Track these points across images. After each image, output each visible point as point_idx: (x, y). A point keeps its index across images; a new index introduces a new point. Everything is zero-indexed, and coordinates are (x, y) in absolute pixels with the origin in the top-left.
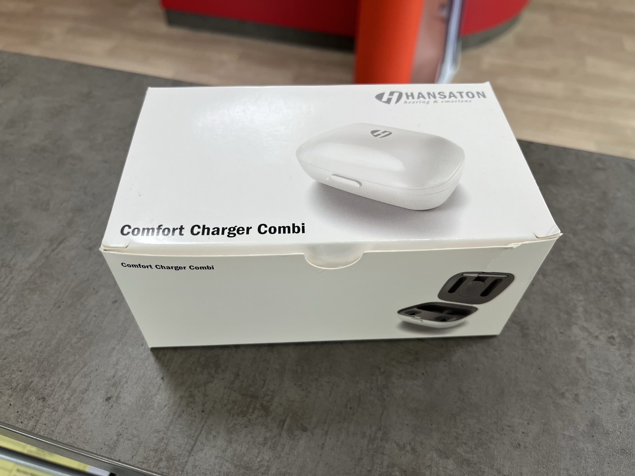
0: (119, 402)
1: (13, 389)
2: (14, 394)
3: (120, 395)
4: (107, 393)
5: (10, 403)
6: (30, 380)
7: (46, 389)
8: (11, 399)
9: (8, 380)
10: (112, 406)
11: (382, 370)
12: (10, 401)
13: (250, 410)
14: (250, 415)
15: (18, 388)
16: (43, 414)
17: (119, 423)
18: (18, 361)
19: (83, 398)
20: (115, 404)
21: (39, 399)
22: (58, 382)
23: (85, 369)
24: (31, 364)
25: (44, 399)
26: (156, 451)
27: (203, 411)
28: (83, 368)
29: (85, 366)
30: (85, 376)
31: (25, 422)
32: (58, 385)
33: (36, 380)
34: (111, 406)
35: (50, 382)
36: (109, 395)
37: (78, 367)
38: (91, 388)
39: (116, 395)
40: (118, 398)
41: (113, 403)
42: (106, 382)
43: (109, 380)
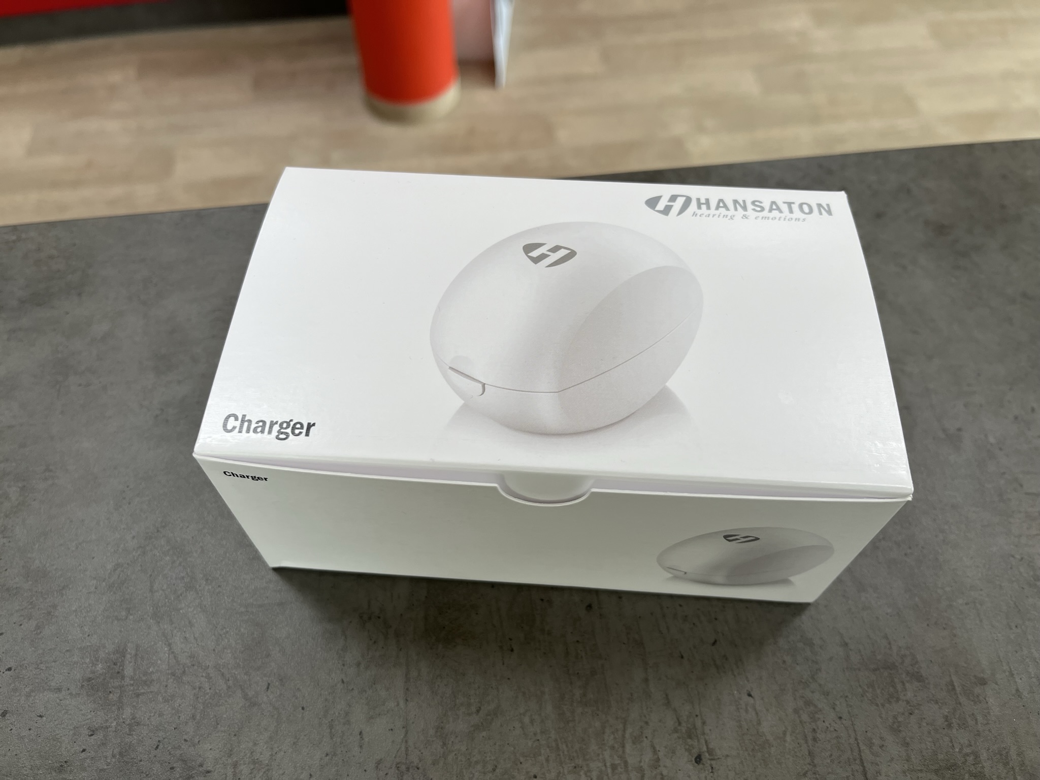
0: (716, 757)
10: (712, 768)
14: (904, 695)
18: (518, 763)
19: (662, 774)
20: (713, 762)
22: (605, 766)
23: (629, 730)
24: (542, 758)
27: (841, 718)
28: (624, 730)
29: (625, 724)
30: (637, 740)
32: (609, 771)
34: (710, 768)
36: (695, 752)
37: (617, 730)
38: (661, 754)
39: (705, 749)
40: (710, 752)
41: (709, 762)
42: (675, 735)
43: (676, 731)
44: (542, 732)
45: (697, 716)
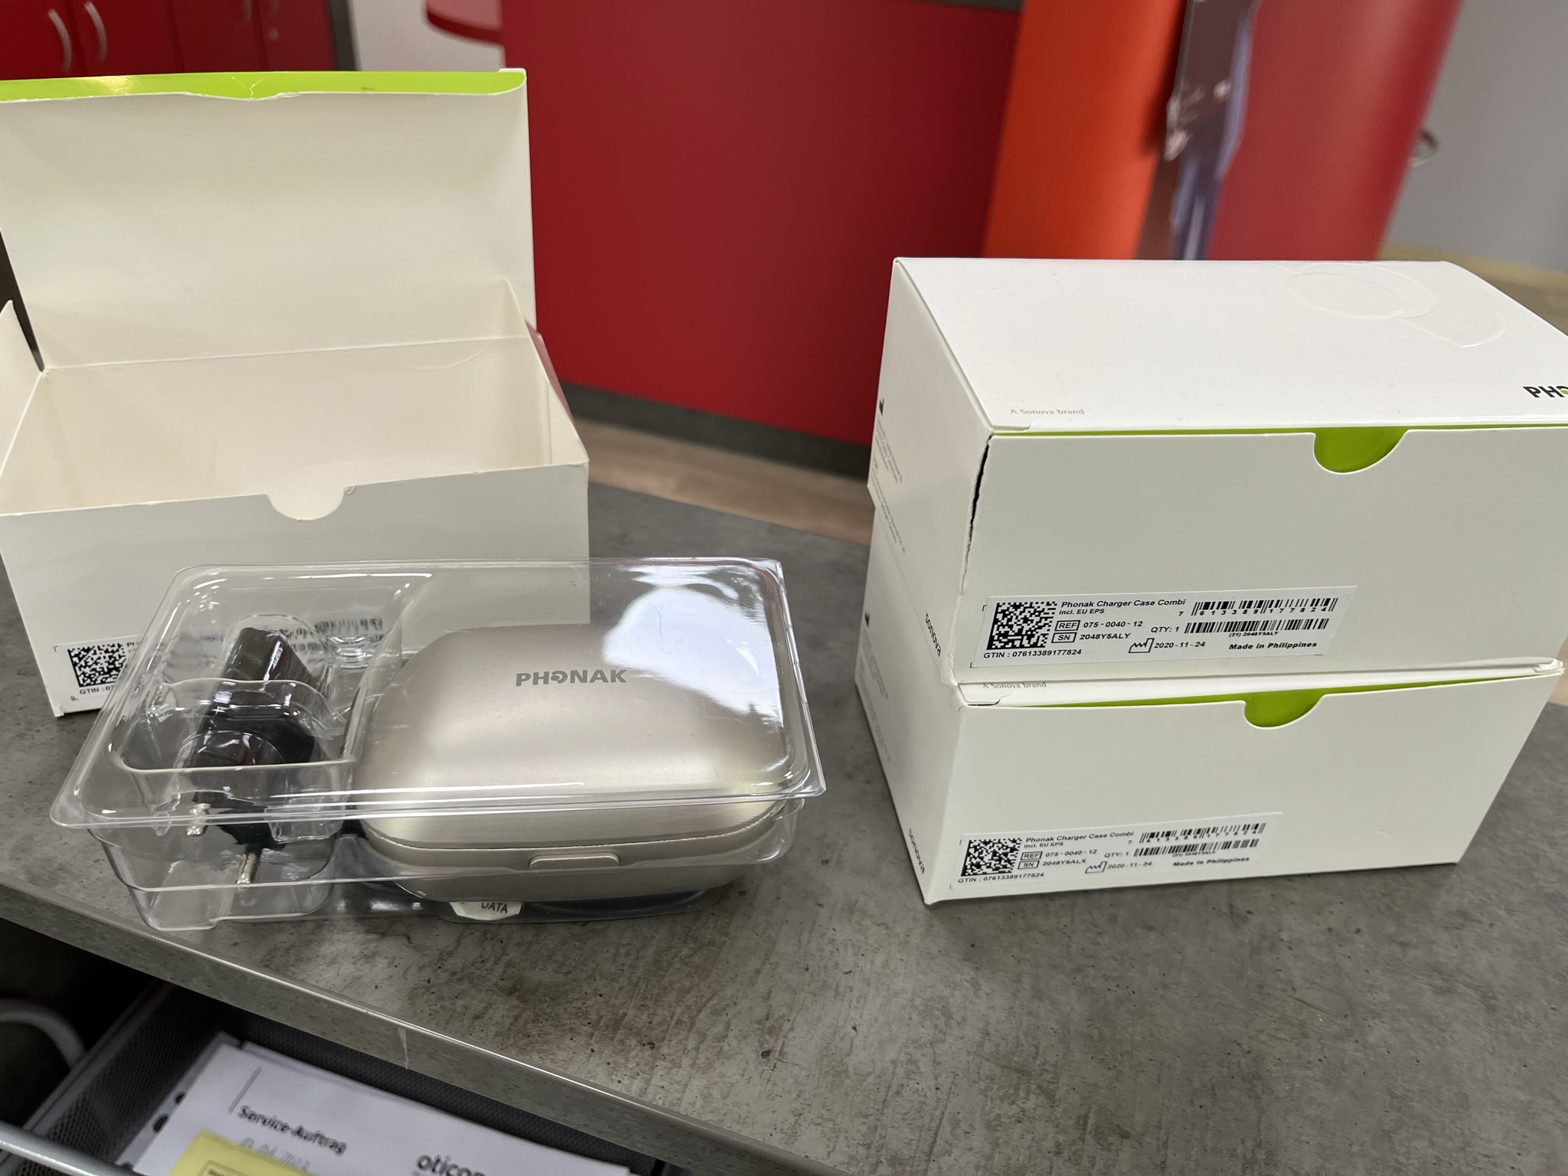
0: (785, 1061)
1: (595, 1025)
2: (596, 1033)
3: (786, 1049)
4: (761, 1044)
5: (591, 1047)
6: (621, 1012)
7: (653, 1029)
8: (592, 1041)
9: (580, 1008)
10: (775, 1067)
11: (1245, 1047)
12: (590, 1044)
13: (1022, 1094)
14: (1023, 1103)
15: (602, 1023)
16: (655, 1070)
17: (794, 1095)
18: (593, 979)
19: (721, 1049)
20: (780, 1063)
21: (644, 1045)
22: (672, 1018)
23: (714, 1002)
24: (617, 986)
25: (652, 1045)
26: (868, 1146)
27: (938, 1089)
28: (710, 999)
29: (714, 995)
30: (716, 1013)
31: (626, 1081)
32: (673, 1023)
33: (631, 1012)
34: (773, 1066)
35: (656, 1019)
36: (766, 1047)
37: (702, 996)
38: (731, 1033)
39: (779, 1049)
40: (782, 1053)
41: (775, 1061)
42: (756, 1026)
43: (759, 1022)
44: (630, 966)
45: (789, 1020)
